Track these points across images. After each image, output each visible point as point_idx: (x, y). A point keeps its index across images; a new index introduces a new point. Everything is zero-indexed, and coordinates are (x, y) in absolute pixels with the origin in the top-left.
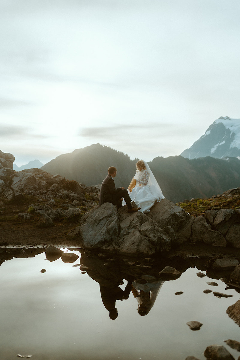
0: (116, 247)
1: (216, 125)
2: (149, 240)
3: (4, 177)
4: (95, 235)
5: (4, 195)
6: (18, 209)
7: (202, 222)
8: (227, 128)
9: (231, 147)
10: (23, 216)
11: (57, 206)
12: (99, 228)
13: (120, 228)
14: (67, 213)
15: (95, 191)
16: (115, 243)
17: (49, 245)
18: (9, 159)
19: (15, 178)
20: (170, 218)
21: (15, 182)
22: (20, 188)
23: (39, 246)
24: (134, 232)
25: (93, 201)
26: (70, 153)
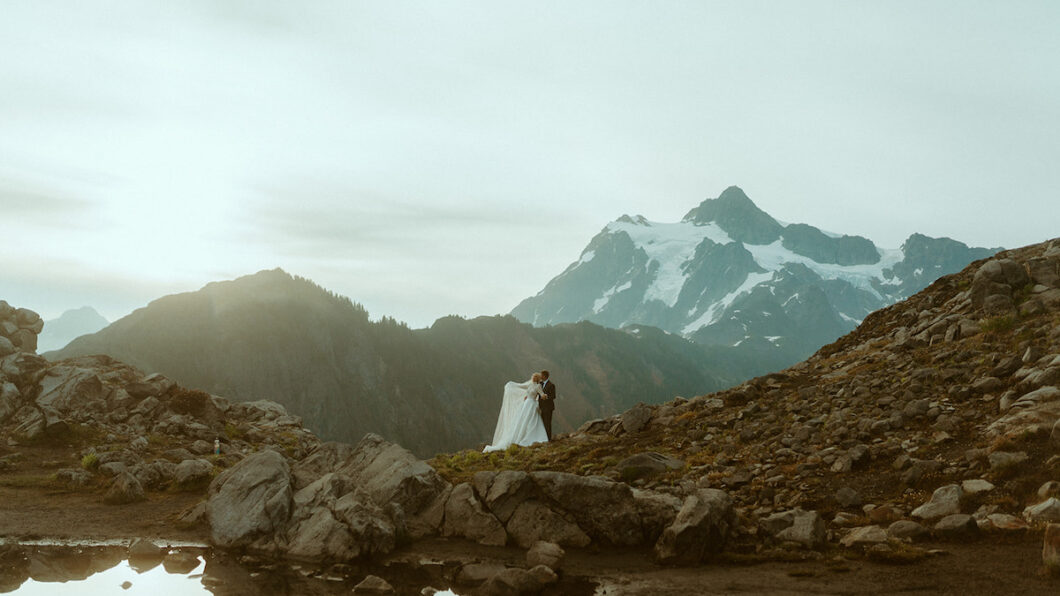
0: (282, 545)
1: (610, 238)
2: (349, 530)
3: (17, 376)
4: (240, 519)
5: (18, 422)
6: (56, 458)
7: (466, 496)
8: (638, 247)
9: (646, 297)
10: (71, 475)
11: (154, 453)
12: (249, 504)
13: (292, 504)
14: (178, 470)
15: (254, 416)
16: (280, 536)
17: (138, 539)
18: (28, 325)
19: (47, 379)
20: (402, 485)
21: (46, 390)
22: (60, 406)
23: (112, 542)
24: (320, 513)
25: (245, 443)
26: (195, 293)
